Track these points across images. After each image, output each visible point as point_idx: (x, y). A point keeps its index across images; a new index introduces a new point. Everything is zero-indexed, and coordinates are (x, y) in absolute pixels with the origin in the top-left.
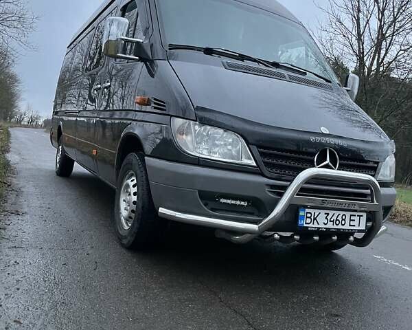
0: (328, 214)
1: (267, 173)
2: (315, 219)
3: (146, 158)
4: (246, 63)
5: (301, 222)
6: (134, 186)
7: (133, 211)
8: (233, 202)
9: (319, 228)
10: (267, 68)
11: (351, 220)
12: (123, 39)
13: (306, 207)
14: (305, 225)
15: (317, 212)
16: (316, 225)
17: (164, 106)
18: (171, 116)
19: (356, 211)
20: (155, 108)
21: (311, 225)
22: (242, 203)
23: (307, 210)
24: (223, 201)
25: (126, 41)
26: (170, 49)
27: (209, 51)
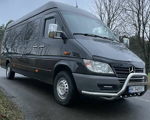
0: (135, 87)
1: (117, 76)
2: (132, 89)
3: (72, 73)
4: (97, 38)
5: (129, 91)
6: (66, 83)
7: (66, 92)
8: (108, 87)
9: (134, 92)
10: (104, 40)
11: (141, 88)
12: (56, 32)
13: (130, 86)
14: (130, 92)
15: (133, 87)
16: (133, 92)
17: (80, 55)
18: (83, 59)
19: (142, 85)
20: (74, 56)
21: (132, 92)
22: (111, 87)
23: (131, 87)
24: (105, 87)
25: (57, 32)
26: (74, 35)
27: (86, 35)
